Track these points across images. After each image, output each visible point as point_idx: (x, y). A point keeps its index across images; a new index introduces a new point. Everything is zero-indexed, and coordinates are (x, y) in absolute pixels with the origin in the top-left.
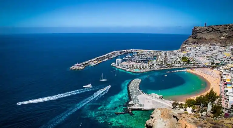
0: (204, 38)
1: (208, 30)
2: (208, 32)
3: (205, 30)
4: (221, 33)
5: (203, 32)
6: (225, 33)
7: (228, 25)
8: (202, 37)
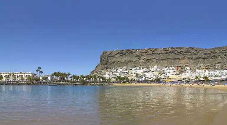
0: (118, 62)
1: (122, 53)
2: (122, 54)
3: (118, 54)
4: (138, 56)
5: (115, 56)
6: (143, 57)
7: (144, 50)
8: (115, 60)
